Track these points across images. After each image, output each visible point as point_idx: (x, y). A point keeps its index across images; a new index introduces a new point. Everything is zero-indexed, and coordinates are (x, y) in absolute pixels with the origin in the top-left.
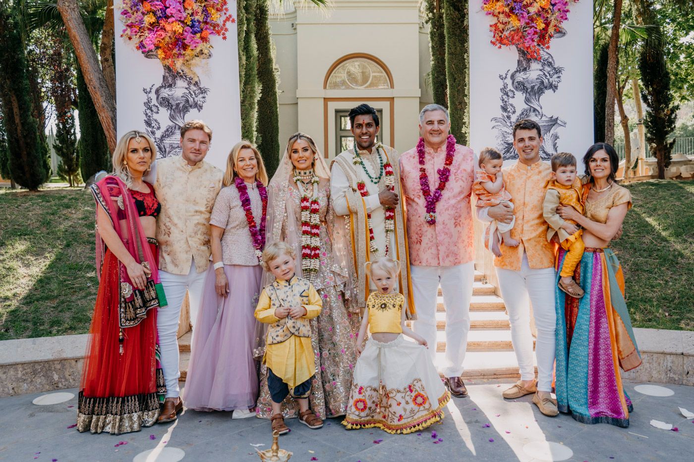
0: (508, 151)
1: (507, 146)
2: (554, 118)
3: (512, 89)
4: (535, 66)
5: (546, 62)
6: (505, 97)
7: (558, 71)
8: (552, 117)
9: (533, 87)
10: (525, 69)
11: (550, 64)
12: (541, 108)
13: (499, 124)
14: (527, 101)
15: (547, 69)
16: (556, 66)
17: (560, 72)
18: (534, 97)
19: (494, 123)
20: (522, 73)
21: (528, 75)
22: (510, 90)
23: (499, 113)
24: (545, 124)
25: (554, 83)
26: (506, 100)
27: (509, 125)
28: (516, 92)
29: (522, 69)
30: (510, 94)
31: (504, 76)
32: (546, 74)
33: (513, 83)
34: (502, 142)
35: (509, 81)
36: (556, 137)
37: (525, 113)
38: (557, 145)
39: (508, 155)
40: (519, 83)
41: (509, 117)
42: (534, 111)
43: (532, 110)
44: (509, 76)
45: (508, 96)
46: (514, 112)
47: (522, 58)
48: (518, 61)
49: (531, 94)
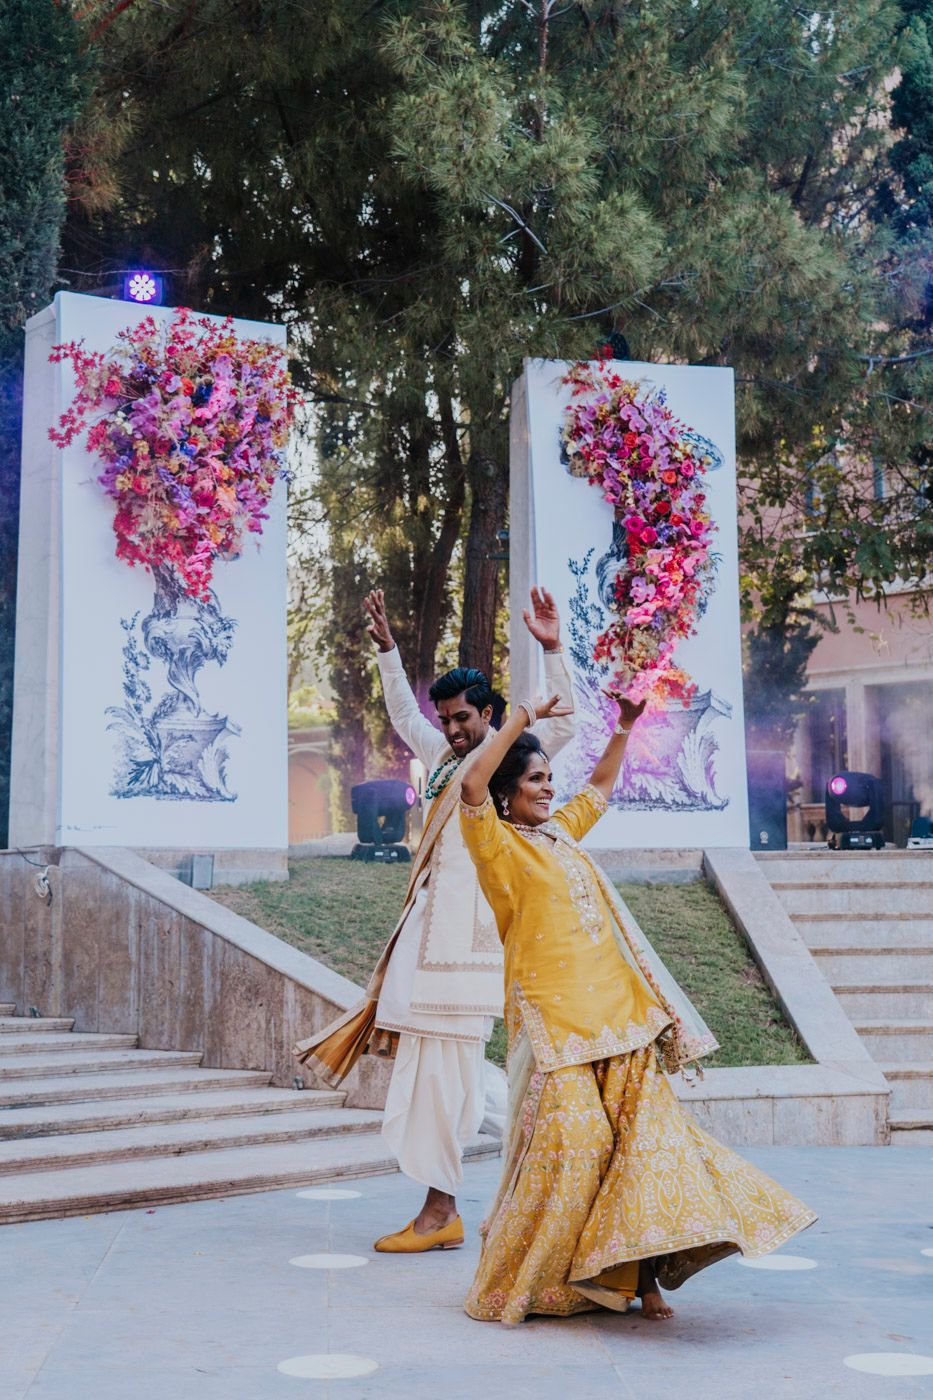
0: (136, 779)
1: (135, 767)
2: (220, 717)
3: (146, 651)
4: (186, 609)
5: (205, 606)
6: (131, 665)
7: (226, 626)
8: (216, 716)
9: (182, 652)
10: (167, 614)
11: (213, 611)
12: (198, 695)
13: (120, 720)
14: (173, 677)
15: (208, 618)
16: (223, 616)
17: (230, 627)
18: (184, 672)
19: (110, 718)
20: (163, 621)
21: (172, 627)
22: (141, 653)
23: (121, 699)
24: (203, 728)
25: (220, 648)
26: (133, 671)
27: (140, 724)
28: (152, 659)
29: (162, 612)
30: (141, 660)
31: (130, 623)
32: (207, 628)
33: (146, 639)
34: (126, 760)
35: (138, 634)
36: (224, 756)
37: (168, 702)
38: (226, 771)
39: (137, 787)
40: (157, 640)
41: (138, 708)
42: (185, 700)
43: (181, 697)
44: (139, 624)
45: (137, 664)
46: (148, 699)
47: (162, 592)
48: (156, 596)
49: (180, 664)
